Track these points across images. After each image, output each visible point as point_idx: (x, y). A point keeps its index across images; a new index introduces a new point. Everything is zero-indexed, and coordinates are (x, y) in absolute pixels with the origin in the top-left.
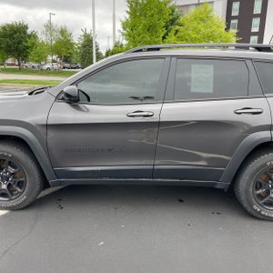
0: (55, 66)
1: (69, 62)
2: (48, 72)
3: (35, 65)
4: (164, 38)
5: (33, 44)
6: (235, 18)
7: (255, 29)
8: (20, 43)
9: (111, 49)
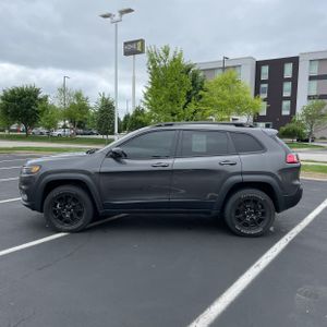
0: (67, 132)
1: (82, 128)
2: (59, 139)
3: (45, 131)
4: (185, 107)
5: (44, 109)
6: (264, 82)
7: (287, 94)
8: (29, 107)
9: (131, 113)
